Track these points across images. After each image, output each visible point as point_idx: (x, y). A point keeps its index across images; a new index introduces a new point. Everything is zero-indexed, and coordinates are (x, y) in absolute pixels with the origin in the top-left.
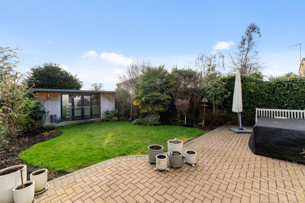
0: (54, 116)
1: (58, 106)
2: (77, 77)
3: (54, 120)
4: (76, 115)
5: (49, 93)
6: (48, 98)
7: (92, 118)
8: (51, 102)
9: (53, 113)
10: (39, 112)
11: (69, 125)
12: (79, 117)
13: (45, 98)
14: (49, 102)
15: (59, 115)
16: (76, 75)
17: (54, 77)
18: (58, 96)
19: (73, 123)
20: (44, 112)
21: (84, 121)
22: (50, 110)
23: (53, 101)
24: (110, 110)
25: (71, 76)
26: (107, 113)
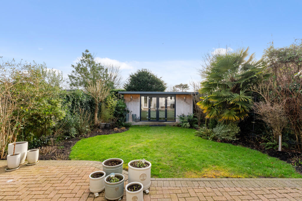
0: (134, 115)
1: (138, 107)
2: (162, 79)
3: (134, 118)
4: (152, 116)
5: (132, 95)
6: (131, 100)
7: (166, 121)
8: (133, 103)
9: (134, 113)
10: (125, 110)
11: (144, 125)
12: (154, 119)
13: (130, 100)
14: (132, 103)
15: (138, 115)
16: (161, 78)
17: (143, 81)
18: (138, 98)
19: (148, 124)
20: (128, 112)
21: (158, 123)
22: (132, 110)
23: (134, 102)
24: (186, 114)
25: (157, 79)
26: (182, 117)
